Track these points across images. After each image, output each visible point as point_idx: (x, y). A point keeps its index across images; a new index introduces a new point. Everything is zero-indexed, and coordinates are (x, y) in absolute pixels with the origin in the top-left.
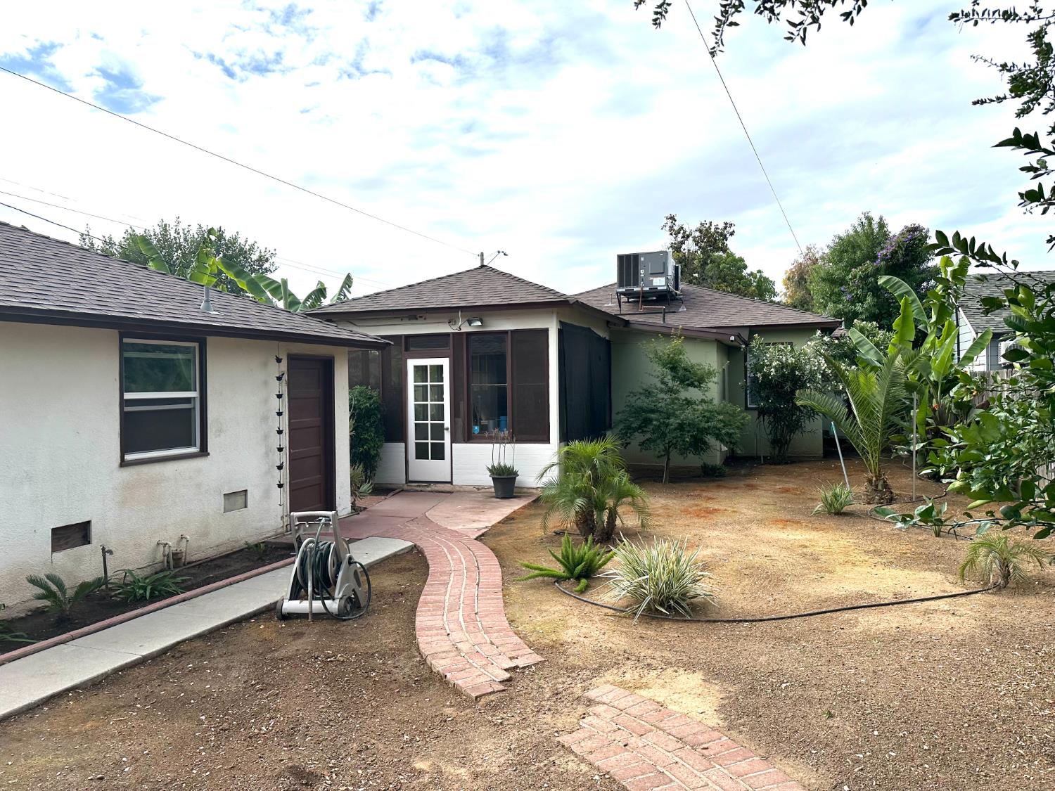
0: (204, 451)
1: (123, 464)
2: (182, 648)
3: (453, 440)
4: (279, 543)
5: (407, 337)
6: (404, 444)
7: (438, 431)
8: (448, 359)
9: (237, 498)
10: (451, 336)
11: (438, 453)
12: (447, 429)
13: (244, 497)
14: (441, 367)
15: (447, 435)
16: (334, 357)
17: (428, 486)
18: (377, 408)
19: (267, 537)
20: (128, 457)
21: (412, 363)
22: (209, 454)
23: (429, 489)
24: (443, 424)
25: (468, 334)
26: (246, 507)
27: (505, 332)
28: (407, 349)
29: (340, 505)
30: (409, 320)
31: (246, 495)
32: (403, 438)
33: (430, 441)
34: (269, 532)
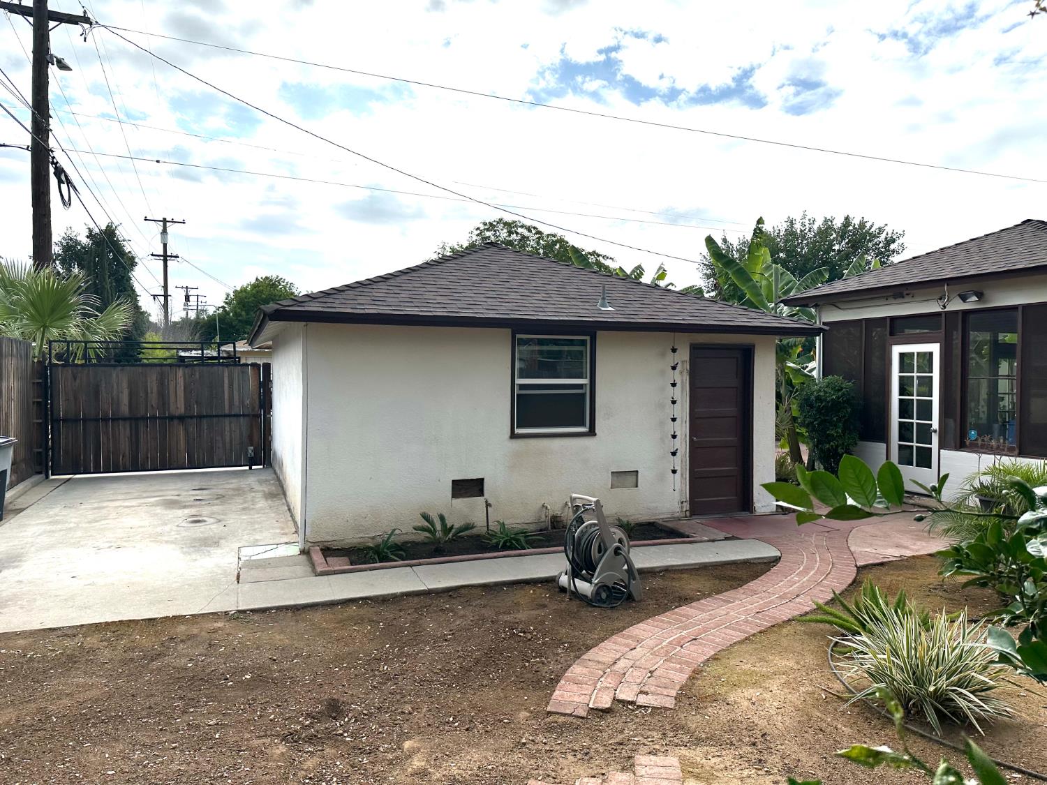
0: (592, 432)
1: (513, 436)
2: (463, 591)
3: (941, 447)
4: (665, 526)
5: (893, 319)
6: (885, 445)
7: (925, 434)
8: (939, 344)
9: (626, 477)
10: (943, 315)
11: (924, 459)
12: (935, 431)
13: (635, 477)
14: (931, 354)
15: (935, 439)
16: (754, 346)
17: (911, 498)
18: (848, 401)
19: (657, 519)
20: (518, 431)
21: (897, 350)
22: (595, 435)
23: (911, 501)
24: (931, 425)
25: (966, 313)
26: (637, 487)
27: (1015, 308)
28: (892, 334)
29: (758, 501)
30: (895, 298)
31: (637, 476)
32: (883, 437)
33: (915, 444)
34: (663, 514)
